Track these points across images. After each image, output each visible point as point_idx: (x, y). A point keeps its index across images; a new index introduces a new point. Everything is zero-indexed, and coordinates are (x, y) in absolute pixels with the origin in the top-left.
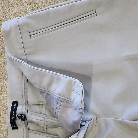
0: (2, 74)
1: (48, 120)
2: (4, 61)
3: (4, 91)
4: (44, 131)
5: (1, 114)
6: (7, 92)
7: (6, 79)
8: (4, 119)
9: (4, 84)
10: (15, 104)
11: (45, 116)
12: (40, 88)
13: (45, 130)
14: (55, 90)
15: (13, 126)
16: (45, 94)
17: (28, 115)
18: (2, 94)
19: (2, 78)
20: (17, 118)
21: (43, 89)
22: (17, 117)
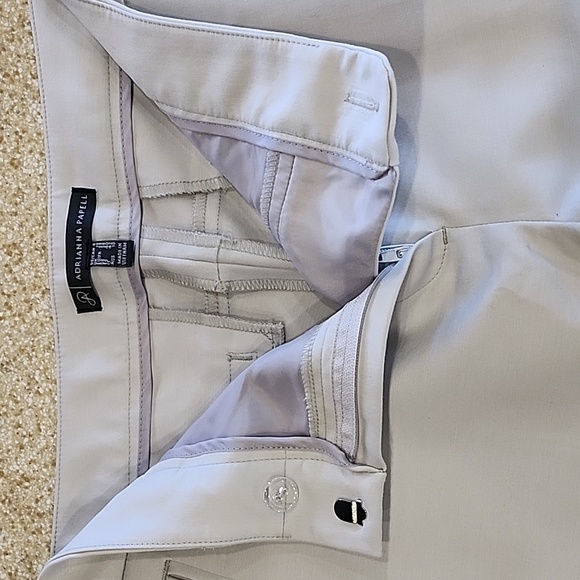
0: (17, 77)
1: (234, 255)
2: (20, 16)
3: (31, 152)
4: (216, 310)
5: (25, 254)
6: (42, 154)
7: (36, 95)
8: (37, 271)
9: (28, 118)
10: (83, 201)
11: (218, 241)
12: (193, 116)
13: (220, 305)
14: (260, 112)
15: (80, 295)
16: (215, 144)
17: (145, 242)
18: (19, 162)
19: (16, 94)
20: (96, 257)
21: (205, 119)
22: (96, 254)
